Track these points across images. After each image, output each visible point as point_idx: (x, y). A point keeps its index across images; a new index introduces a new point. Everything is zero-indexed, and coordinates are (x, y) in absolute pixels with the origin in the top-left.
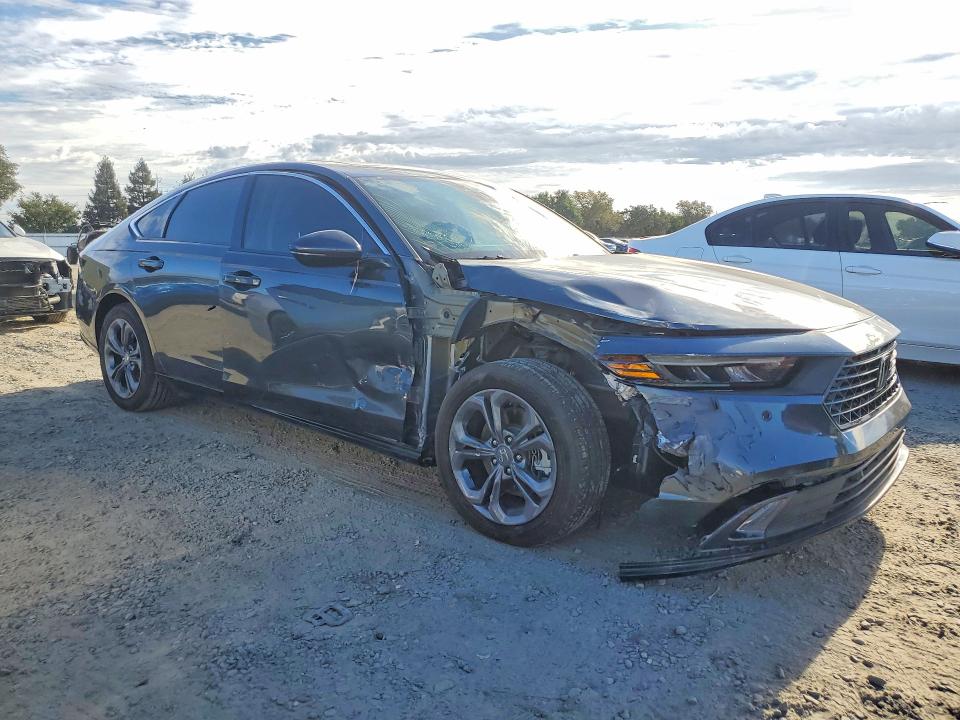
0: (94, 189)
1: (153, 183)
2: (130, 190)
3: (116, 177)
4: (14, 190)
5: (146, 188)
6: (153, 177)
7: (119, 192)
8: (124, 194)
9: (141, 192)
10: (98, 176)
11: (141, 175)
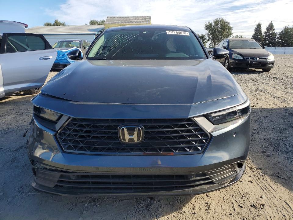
0: (254, 33)
1: (274, 30)
2: (265, 33)
3: (262, 29)
4: (231, 35)
5: (271, 32)
6: (274, 27)
7: (262, 34)
8: (263, 34)
9: (269, 33)
10: (256, 29)
11: (271, 27)
